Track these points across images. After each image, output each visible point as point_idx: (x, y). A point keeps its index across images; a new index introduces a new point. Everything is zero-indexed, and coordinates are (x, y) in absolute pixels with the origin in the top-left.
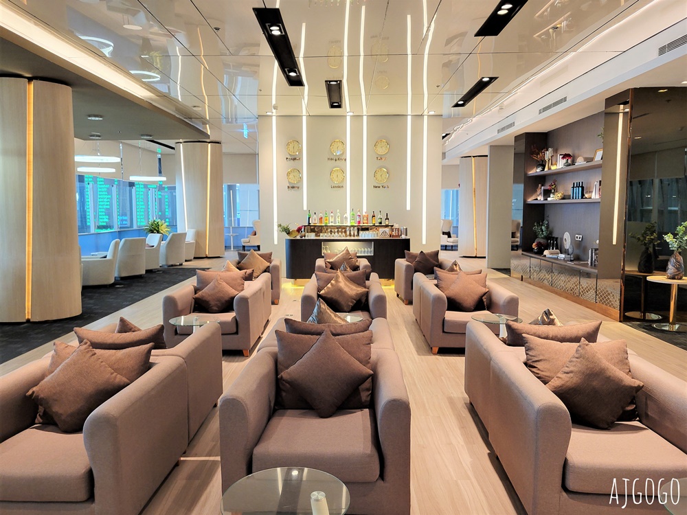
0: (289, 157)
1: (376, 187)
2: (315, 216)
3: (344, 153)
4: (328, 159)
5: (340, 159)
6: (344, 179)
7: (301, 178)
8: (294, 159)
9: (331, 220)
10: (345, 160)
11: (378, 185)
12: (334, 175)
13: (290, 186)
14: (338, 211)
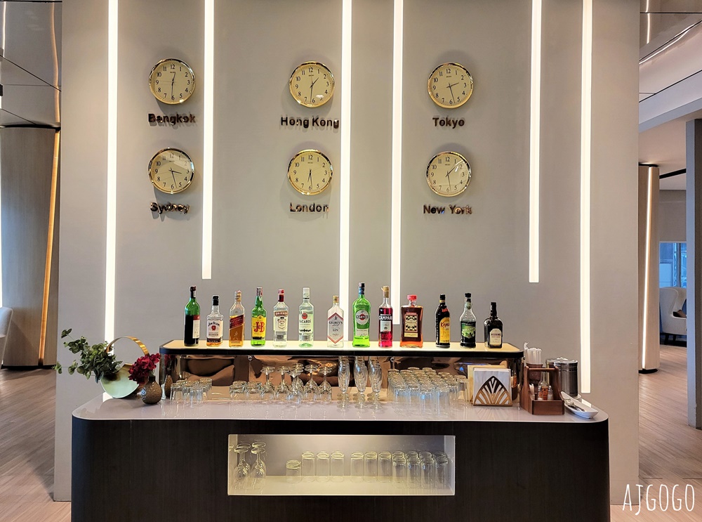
0: (158, 112)
1: (433, 210)
2: (214, 312)
3: (331, 102)
4: (283, 121)
5: (322, 120)
6: (331, 181)
7: (195, 178)
8: (175, 120)
9: (276, 329)
10: (337, 126)
11: (439, 205)
12: (302, 170)
13: (160, 203)
14: (306, 292)
